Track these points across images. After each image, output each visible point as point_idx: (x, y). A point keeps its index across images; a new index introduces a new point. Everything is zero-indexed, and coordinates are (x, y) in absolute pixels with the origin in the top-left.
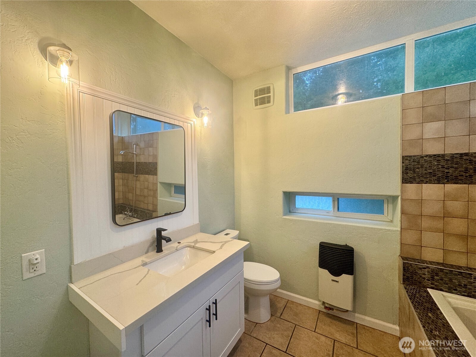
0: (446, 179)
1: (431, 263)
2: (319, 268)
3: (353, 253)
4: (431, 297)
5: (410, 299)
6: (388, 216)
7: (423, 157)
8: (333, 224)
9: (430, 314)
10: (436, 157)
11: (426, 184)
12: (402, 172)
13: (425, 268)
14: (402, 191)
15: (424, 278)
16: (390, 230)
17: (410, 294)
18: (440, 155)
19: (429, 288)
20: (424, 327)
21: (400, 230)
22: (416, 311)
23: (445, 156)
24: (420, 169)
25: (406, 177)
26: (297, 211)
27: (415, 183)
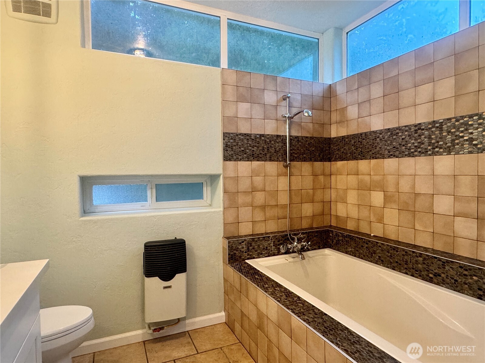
0: (252, 157)
1: (246, 236)
2: (146, 278)
3: (184, 246)
4: (250, 265)
5: (240, 272)
6: (207, 200)
7: (237, 135)
8: (159, 216)
9: (256, 277)
10: (246, 136)
11: (240, 161)
12: (224, 149)
13: (243, 242)
14: (224, 169)
15: (243, 252)
16: (215, 211)
17: (237, 269)
18: (249, 135)
19: (246, 260)
20: (258, 286)
21: (222, 210)
22: (248, 279)
23: (252, 136)
24: (236, 147)
25: (226, 154)
26: (97, 211)
27: (233, 161)
